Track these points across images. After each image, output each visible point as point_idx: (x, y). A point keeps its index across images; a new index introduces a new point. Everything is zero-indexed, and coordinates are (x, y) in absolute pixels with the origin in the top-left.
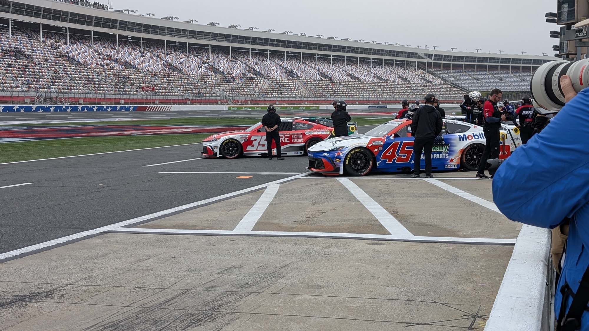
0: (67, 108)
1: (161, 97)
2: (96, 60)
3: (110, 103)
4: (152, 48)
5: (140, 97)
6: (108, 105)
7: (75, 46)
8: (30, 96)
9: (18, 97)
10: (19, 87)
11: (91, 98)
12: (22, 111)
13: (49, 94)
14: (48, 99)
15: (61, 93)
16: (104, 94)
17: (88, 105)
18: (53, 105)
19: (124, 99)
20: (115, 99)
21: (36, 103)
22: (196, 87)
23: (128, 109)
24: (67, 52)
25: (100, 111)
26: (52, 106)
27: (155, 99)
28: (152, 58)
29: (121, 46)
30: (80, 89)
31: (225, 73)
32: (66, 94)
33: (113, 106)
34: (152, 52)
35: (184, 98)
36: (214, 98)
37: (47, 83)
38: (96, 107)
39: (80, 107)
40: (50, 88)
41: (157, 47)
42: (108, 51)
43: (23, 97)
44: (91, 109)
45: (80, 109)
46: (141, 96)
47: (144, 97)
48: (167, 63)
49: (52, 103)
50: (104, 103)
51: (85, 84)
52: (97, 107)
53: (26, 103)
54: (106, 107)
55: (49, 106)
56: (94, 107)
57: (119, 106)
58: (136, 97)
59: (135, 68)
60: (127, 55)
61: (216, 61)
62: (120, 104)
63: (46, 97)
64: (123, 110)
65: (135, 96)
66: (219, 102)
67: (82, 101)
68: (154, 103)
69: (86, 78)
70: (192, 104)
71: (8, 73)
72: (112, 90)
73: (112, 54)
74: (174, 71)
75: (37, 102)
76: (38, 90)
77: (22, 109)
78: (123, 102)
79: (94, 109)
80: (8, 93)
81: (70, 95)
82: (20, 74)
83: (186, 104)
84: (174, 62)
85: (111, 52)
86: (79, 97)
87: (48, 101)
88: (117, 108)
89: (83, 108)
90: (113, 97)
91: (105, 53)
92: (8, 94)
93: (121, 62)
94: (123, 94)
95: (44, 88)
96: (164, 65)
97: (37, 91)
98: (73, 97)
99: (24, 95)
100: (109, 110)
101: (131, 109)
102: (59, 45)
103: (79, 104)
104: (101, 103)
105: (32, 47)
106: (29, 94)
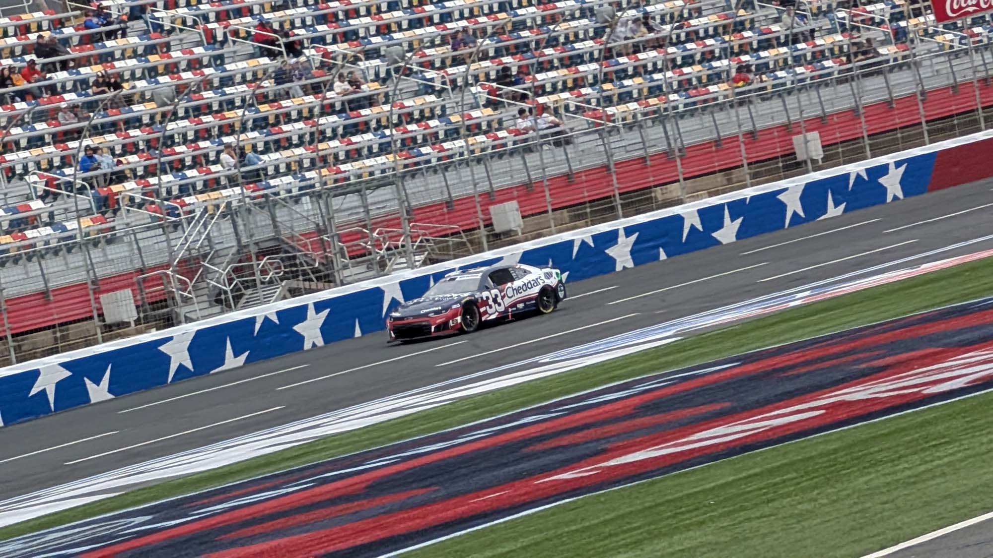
3: (720, 178)
5: (935, 76)
6: (711, 195)
8: (125, 267)
9: (45, 294)
11: (568, 177)
12: (100, 392)
13: (262, 219)
14: (261, 254)
15: (343, 188)
17: (566, 236)
18: (309, 300)
19: (820, 123)
20: (751, 135)
21: (183, 311)
23: (865, 194)
25: (663, 256)
26: (305, 308)
32: (385, 193)
33: (749, 193)
37: (226, 139)
38: (622, 239)
43: (82, 286)
44: (593, 260)
46: (944, 67)
49: (299, 283)
50: (675, 190)
52: (629, 231)
54: (702, 213)
55: (279, 314)
56: (611, 238)
57: (791, 188)
58: (903, 84)
62: (794, 165)
63: (241, 247)
64: (834, 211)
65: (896, 78)
67: (510, 214)
75: (186, 300)
76: (172, 212)
77: (97, 382)
78: (812, 144)
79: (611, 252)
86: (484, 187)
87: (264, 272)
88: (783, 206)
90: (731, 124)
94: (801, 87)
97: (170, 222)
98: (437, 198)
99: (81, 276)
100: (728, 233)
101: (892, 183)
104: (658, 193)
106: (117, 259)
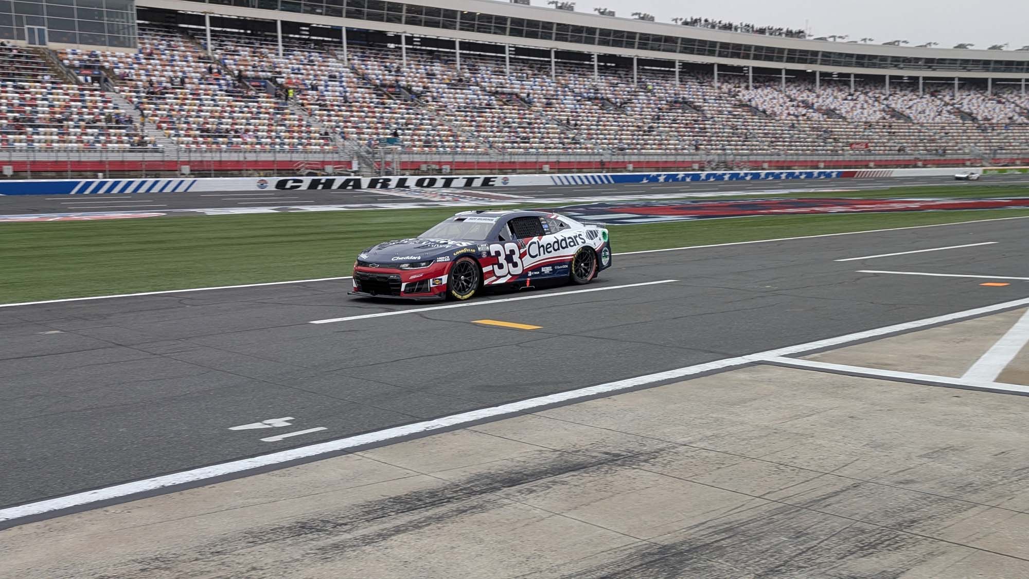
0: (746, 174)
1: (878, 158)
2: (787, 109)
3: (804, 167)
4: (867, 87)
5: (847, 158)
6: (802, 169)
7: (759, 90)
8: (698, 160)
9: (683, 162)
10: (685, 149)
11: (778, 161)
12: (688, 180)
13: (724, 157)
14: (721, 163)
15: (739, 155)
16: (797, 154)
17: (774, 171)
18: (728, 172)
19: (824, 162)
20: (812, 161)
22: (933, 141)
23: (829, 175)
24: (750, 100)
25: (790, 178)
27: (870, 161)
28: (866, 102)
29: (822, 88)
30: (764, 150)
31: (979, 118)
32: (746, 157)
33: (809, 171)
34: (866, 94)
35: (912, 157)
36: (961, 157)
37: (721, 142)
38: (784, 174)
39: (763, 173)
40: (724, 150)
41: (875, 86)
42: (805, 95)
43: (690, 161)
44: (778, 177)
45: (763, 176)
46: (849, 157)
47: (853, 158)
48: (889, 108)
49: (727, 169)
50: (796, 167)
51: (772, 142)
53: (694, 170)
54: (799, 172)
55: (722, 173)
56: (782, 173)
57: (816, 172)
58: (841, 158)
59: (841, 117)
60: (831, 99)
61: (965, 102)
62: (818, 168)
63: (719, 161)
64: (822, 177)
66: (968, 163)
67: (766, 165)
68: (867, 167)
69: (773, 134)
70: (924, 166)
71: (672, 131)
72: (809, 150)
73: (810, 99)
74: (899, 118)
75: (707, 168)
77: (688, 178)
78: (822, 165)
79: (781, 175)
80: (673, 157)
81: (751, 157)
82: (687, 132)
83: (915, 166)
84: (899, 106)
85: (808, 96)
86: (763, 159)
87: (721, 166)
88: (814, 175)
89: (767, 175)
90: (809, 158)
91: (800, 99)
92: (672, 159)
93: (821, 109)
94: (823, 155)
95: (717, 149)
96: (884, 110)
97: (708, 154)
98: (754, 160)
100: (803, 177)
101: (834, 175)
102: (739, 92)
103: (763, 169)
104: (792, 167)
105: (704, 96)
106: (697, 158)
